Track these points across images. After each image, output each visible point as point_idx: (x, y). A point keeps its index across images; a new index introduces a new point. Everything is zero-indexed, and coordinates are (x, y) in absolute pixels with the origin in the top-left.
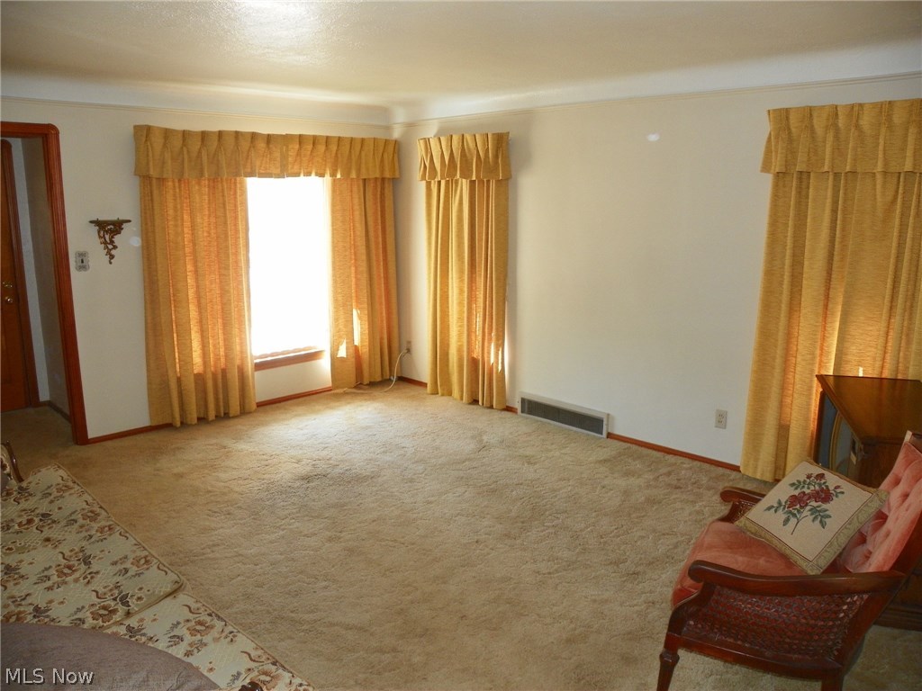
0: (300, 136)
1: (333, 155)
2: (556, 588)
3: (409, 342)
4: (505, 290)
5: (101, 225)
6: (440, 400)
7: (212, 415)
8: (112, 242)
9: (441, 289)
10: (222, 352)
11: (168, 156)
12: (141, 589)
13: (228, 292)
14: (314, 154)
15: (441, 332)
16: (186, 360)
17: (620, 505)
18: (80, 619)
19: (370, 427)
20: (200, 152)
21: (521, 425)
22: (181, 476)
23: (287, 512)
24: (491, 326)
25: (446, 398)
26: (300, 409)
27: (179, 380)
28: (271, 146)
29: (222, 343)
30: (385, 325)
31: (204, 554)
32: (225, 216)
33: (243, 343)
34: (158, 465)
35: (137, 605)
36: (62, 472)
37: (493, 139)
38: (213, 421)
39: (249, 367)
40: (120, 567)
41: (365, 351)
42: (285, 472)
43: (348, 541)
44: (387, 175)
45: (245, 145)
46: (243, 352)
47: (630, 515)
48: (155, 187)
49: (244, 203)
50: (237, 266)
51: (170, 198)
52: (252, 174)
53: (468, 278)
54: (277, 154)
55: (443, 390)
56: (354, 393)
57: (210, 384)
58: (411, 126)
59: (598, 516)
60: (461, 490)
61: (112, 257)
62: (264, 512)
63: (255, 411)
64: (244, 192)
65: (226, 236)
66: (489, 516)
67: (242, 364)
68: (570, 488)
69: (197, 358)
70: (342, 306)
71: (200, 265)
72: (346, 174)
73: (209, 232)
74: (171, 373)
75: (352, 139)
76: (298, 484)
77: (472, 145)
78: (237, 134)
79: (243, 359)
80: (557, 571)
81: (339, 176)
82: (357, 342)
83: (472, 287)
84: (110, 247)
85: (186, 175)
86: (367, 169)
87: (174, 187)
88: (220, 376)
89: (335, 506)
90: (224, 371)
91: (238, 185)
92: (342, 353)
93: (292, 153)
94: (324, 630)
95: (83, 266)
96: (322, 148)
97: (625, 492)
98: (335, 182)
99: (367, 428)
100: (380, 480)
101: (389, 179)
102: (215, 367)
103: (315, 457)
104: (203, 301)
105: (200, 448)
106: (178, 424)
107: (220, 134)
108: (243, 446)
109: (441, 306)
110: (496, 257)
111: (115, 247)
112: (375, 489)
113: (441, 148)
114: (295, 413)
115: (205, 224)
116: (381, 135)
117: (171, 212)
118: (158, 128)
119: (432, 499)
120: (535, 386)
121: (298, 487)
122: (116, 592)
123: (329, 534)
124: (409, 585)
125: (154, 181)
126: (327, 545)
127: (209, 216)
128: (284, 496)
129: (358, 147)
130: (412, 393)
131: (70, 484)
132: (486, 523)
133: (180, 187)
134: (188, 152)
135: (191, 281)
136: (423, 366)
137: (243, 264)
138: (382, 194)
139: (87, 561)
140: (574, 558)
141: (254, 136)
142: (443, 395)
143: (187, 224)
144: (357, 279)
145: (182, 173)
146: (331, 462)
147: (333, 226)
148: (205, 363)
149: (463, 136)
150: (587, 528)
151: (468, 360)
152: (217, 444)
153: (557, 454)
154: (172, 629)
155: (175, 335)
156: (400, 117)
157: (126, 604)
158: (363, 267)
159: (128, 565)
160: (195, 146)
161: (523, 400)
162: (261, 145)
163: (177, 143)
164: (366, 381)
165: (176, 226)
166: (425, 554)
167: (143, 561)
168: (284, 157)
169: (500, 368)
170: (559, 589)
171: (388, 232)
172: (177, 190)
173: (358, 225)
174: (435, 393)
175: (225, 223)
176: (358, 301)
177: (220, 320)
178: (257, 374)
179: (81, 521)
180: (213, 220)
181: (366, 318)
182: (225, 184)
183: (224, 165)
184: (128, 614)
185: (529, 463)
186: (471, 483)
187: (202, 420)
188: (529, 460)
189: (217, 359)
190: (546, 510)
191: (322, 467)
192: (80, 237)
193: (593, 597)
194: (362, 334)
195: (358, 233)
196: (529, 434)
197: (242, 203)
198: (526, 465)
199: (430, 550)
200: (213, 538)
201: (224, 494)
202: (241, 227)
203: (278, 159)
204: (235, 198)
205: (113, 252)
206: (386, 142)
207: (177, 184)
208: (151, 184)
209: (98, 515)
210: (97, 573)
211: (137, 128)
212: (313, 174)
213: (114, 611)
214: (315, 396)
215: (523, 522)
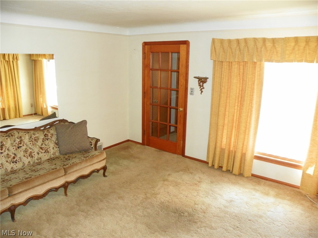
5: (199, 79)
8: (203, 86)
10: (236, 144)
28: (275, 45)
54: (279, 49)
61: (202, 92)
64: (261, 69)
65: (245, 91)
69: (224, 142)
84: (202, 88)
92: (310, 172)
93: (289, 48)
102: (231, 149)
111: (203, 88)
117: (223, 76)
118: (218, 39)
125: (217, 62)
134: (231, 49)
141: (264, 40)
148: (226, 145)
160: (234, 46)
162: (269, 44)
168: (284, 51)
175: (246, 84)
187: (221, 168)
189: (233, 146)
192: (193, 83)
203: (280, 52)
205: (203, 90)
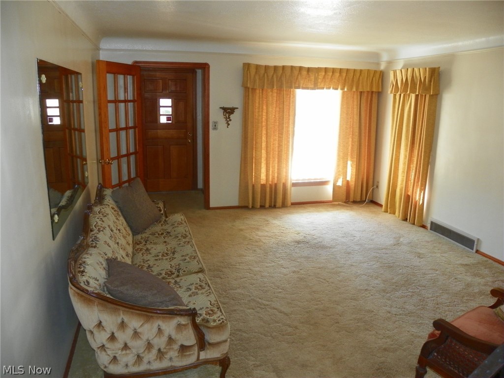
0: (326, 68)
1: (344, 78)
2: (394, 323)
3: (378, 182)
4: (429, 158)
5: (225, 110)
6: (388, 216)
7: (267, 205)
8: (229, 118)
9: (396, 155)
10: (276, 175)
11: (257, 78)
12: (186, 268)
13: (282, 146)
14: (333, 78)
15: (393, 179)
16: (258, 177)
17: (460, 291)
18: (160, 273)
19: (343, 223)
20: (273, 76)
21: (425, 237)
22: (241, 230)
23: (281, 255)
24: (419, 178)
25: (392, 215)
26: (312, 209)
27: (253, 186)
28: (310, 73)
29: (276, 171)
30: (366, 171)
31: (235, 265)
32: (284, 108)
33: (287, 173)
34: (234, 224)
35: (182, 273)
36: (182, 217)
37: (429, 71)
38: (267, 208)
39: (289, 185)
40: (184, 258)
41: (352, 184)
42: (290, 237)
43: (302, 274)
44: (374, 90)
45: (296, 72)
46: (287, 176)
47: (463, 297)
48: (250, 92)
49: (294, 102)
50: (288, 133)
51: (257, 98)
52: (298, 88)
53: (410, 150)
54: (313, 78)
55: (391, 210)
56: (343, 205)
57: (268, 189)
58: (390, 63)
59: (443, 293)
60: (372, 263)
61: (229, 124)
62: (271, 253)
63: (290, 206)
64: (294, 97)
65: (283, 118)
66: (380, 279)
67: (286, 182)
68: (435, 275)
69: (263, 176)
70: (342, 159)
71: (269, 131)
72: (350, 89)
73: (275, 116)
74: (250, 182)
75: (355, 70)
76: (293, 244)
77: (418, 74)
78: (292, 67)
79: (286, 180)
80: (400, 314)
81: (346, 90)
82: (349, 178)
83: (411, 155)
84: (228, 120)
85: (265, 87)
86: (363, 86)
87: (260, 93)
88: (274, 187)
89: (305, 257)
90: (276, 185)
91: (291, 93)
92: (340, 183)
93: (321, 77)
94: (269, 310)
95: (215, 128)
96: (337, 75)
97: (468, 284)
98: (344, 93)
99: (341, 223)
100: (334, 250)
101: (376, 92)
102: (272, 182)
103: (307, 233)
104: (269, 149)
105: (257, 219)
106: (251, 207)
107: (283, 67)
108: (276, 222)
109: (395, 164)
110: (425, 139)
111: (230, 120)
112: (329, 253)
113: (402, 76)
114: (308, 210)
115: (274, 111)
116: (373, 68)
117: (257, 105)
118: (254, 64)
119: (355, 264)
120: (438, 216)
121: (292, 246)
122: (178, 267)
123: (294, 269)
124: (320, 301)
125: (250, 90)
126: (292, 274)
127: (276, 107)
128: (284, 248)
129: (358, 75)
130: (374, 210)
131: (183, 222)
132: (376, 282)
133: (262, 93)
134: (267, 76)
135: (264, 139)
136: (383, 195)
137: (291, 133)
138: (371, 100)
139: (174, 253)
140: (415, 311)
141: (301, 68)
142: (390, 213)
143: (265, 111)
144: (352, 145)
145: (264, 86)
146: (314, 236)
147: (341, 116)
148: (267, 179)
149: (413, 69)
150: (432, 297)
151: (404, 195)
152: (264, 219)
153: (439, 255)
154: (189, 285)
155: (254, 164)
156: (385, 58)
157: (178, 272)
158: (356, 139)
159: (187, 258)
160: (271, 72)
161: (432, 223)
162: (304, 73)
163: (262, 71)
164: (351, 200)
165: (259, 112)
166: (335, 289)
167: (193, 257)
168: (316, 79)
169: (421, 202)
170: (396, 323)
171: (372, 120)
172: (261, 94)
173: (355, 116)
174: (386, 211)
175: (283, 111)
176: (352, 157)
177: (276, 159)
178: (293, 188)
179: (180, 237)
180: (278, 109)
181: (355, 166)
182: (285, 92)
183: (284, 83)
184: (178, 276)
185: (419, 257)
186: (380, 260)
187: (262, 207)
188: (420, 256)
189: (273, 178)
190: (414, 283)
191: (309, 237)
192: (215, 115)
193: (413, 333)
194: (352, 175)
195: (355, 120)
196: (428, 242)
197: (293, 102)
198: (416, 258)
199: (340, 288)
200: (242, 260)
201: (257, 242)
202: (291, 114)
203: (313, 80)
204: (290, 99)
205: (229, 122)
206: (375, 72)
207: (261, 91)
208: (249, 91)
209: (187, 236)
210: (175, 258)
211: (244, 64)
212: (332, 88)
213: (173, 274)
214: (323, 204)
215: (396, 286)
